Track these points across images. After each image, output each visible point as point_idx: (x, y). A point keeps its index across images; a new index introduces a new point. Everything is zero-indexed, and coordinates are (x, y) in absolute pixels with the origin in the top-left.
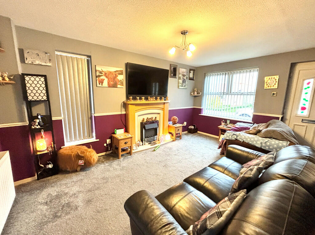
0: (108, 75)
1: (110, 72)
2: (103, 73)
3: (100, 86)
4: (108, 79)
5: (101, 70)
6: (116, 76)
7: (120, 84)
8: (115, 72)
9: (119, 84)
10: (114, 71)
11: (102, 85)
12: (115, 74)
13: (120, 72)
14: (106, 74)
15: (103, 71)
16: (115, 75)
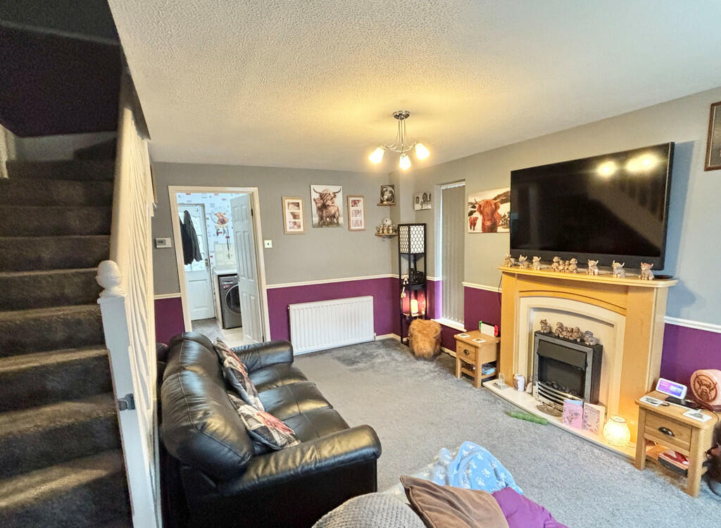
0: (484, 209)
1: (487, 202)
2: (477, 206)
3: (472, 231)
4: (483, 217)
5: (474, 202)
6: (497, 207)
7: (502, 225)
8: (495, 199)
9: (500, 223)
10: (493, 197)
11: (474, 229)
12: (495, 204)
13: (504, 198)
14: (480, 206)
15: (476, 203)
16: (494, 206)
